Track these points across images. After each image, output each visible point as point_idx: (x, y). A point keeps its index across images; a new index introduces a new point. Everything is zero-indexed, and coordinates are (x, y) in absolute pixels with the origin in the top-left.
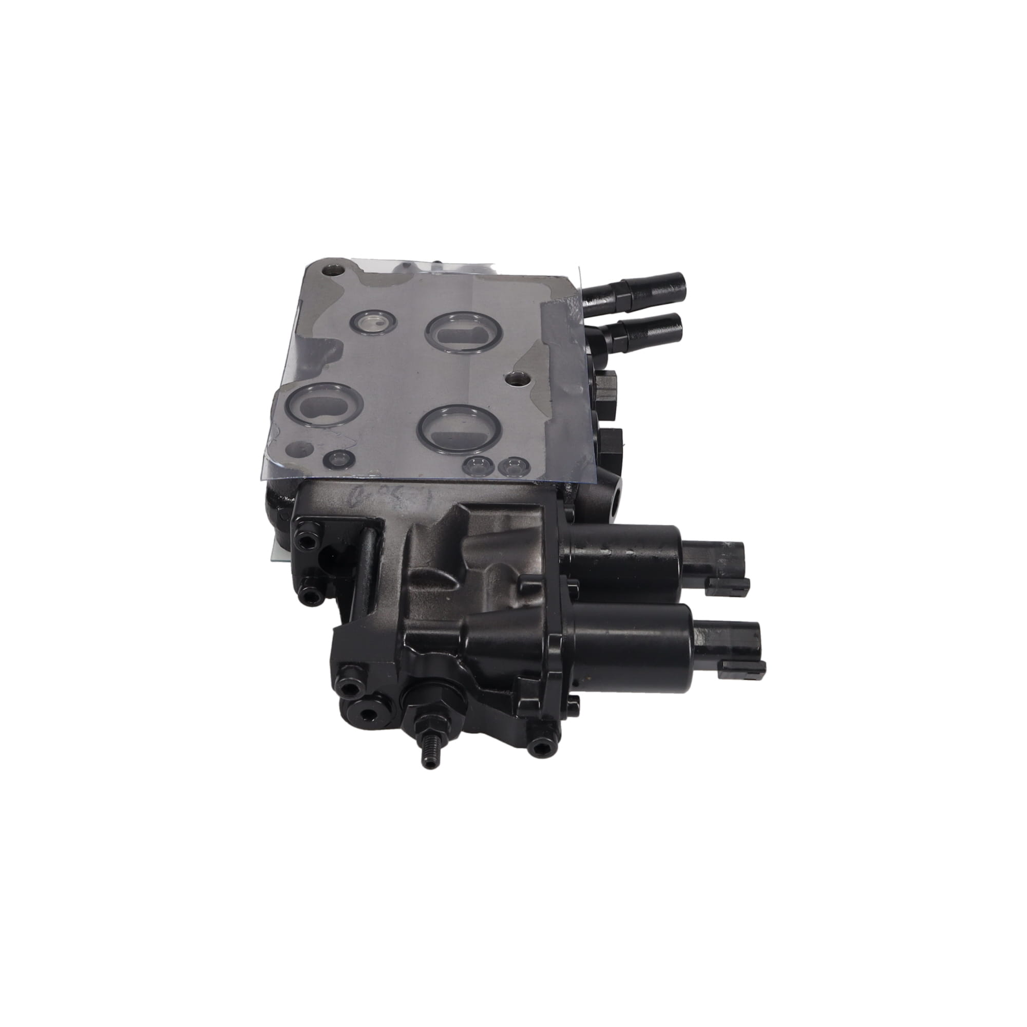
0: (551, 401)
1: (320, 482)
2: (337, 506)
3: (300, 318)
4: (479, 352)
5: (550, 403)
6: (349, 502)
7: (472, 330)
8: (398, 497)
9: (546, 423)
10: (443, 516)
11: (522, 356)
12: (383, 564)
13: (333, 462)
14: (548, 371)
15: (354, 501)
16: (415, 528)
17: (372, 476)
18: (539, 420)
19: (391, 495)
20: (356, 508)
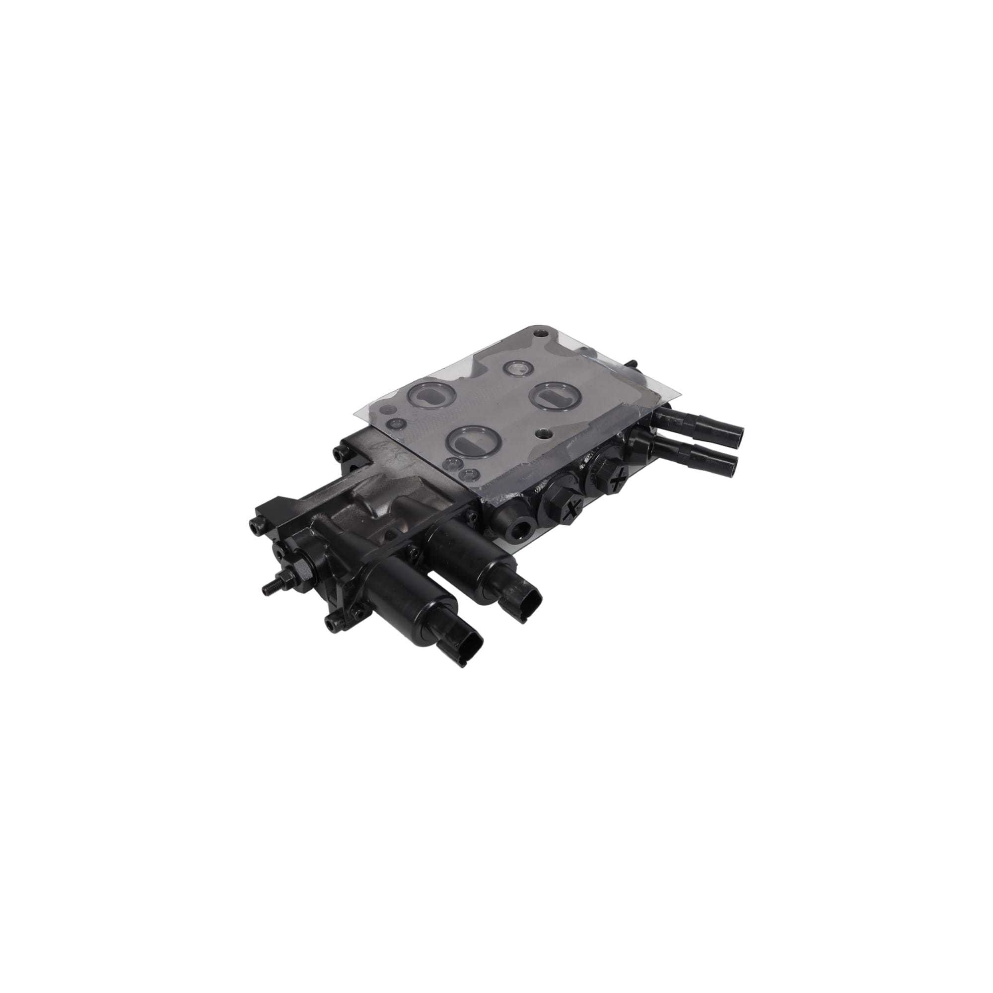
0: (543, 455)
1: (376, 430)
4: (545, 410)
5: (541, 455)
7: (566, 398)
10: (402, 477)
11: (567, 424)
13: (393, 426)
14: (567, 439)
17: (398, 440)
18: (520, 460)
20: (371, 451)
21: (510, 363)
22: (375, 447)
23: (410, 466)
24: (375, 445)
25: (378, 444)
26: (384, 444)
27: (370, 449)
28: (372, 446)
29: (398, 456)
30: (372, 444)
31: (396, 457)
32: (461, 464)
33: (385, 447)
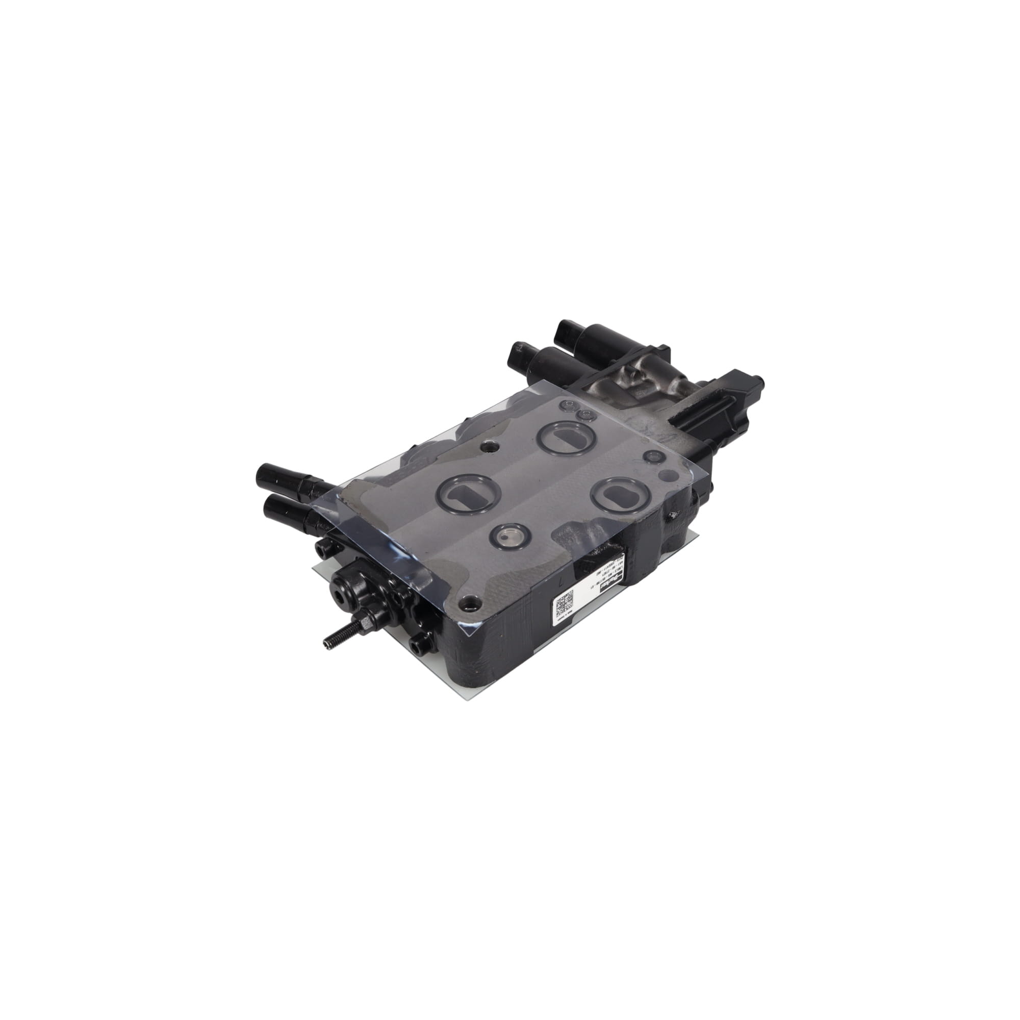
11: (462, 460)
13: (658, 455)
21: (524, 545)
22: (671, 437)
23: (630, 419)
24: (672, 438)
25: (669, 440)
26: (663, 440)
27: (676, 435)
28: (675, 438)
29: (644, 428)
30: (675, 439)
31: (647, 427)
32: (578, 415)
33: (660, 437)
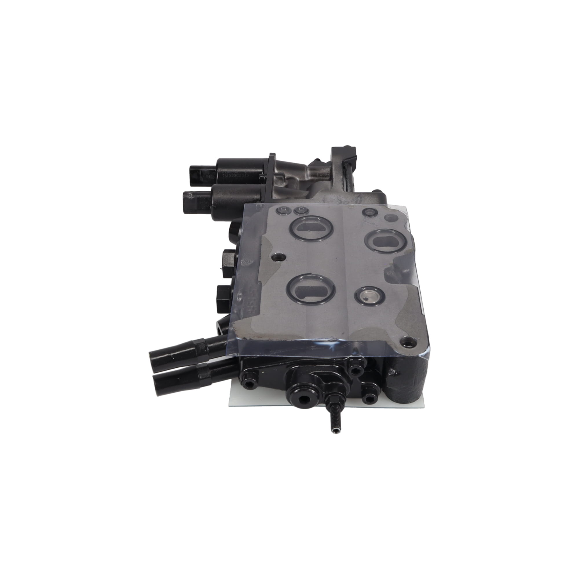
2: (366, 196)
3: (418, 299)
6: (361, 198)
8: (339, 200)
9: (265, 232)
10: (317, 193)
11: (275, 273)
12: (341, 175)
14: (261, 263)
15: (359, 198)
16: (330, 189)
18: (269, 235)
19: (342, 201)
21: (382, 295)
